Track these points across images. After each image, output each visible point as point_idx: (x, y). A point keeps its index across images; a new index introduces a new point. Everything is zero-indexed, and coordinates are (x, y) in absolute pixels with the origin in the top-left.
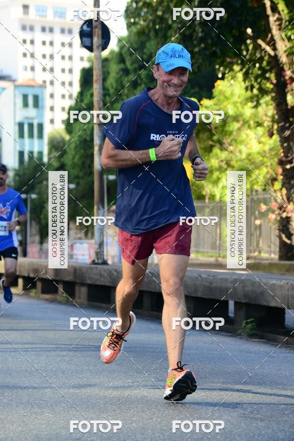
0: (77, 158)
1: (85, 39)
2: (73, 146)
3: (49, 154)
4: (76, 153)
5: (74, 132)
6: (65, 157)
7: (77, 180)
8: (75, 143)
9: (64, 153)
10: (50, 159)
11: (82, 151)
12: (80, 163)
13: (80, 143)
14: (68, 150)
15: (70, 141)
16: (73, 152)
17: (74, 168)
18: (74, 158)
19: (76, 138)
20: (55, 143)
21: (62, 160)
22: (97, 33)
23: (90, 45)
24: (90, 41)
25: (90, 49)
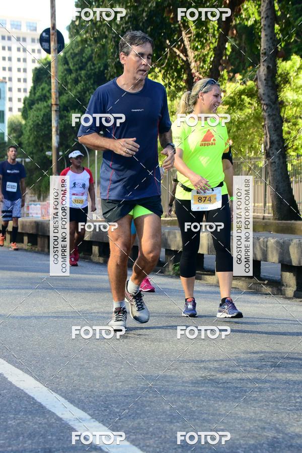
0: (31, 138)
1: (44, 44)
2: (28, 128)
3: (9, 135)
4: (31, 134)
5: (29, 118)
6: (22, 136)
8: (30, 126)
9: (21, 134)
10: (9, 139)
11: (35, 133)
12: (34, 142)
13: (34, 125)
14: (24, 132)
15: (26, 124)
16: (29, 134)
17: (29, 146)
18: (29, 138)
19: (31, 123)
20: (14, 126)
21: (20, 139)
22: (53, 39)
23: (48, 48)
24: (48, 45)
25: (48, 51)
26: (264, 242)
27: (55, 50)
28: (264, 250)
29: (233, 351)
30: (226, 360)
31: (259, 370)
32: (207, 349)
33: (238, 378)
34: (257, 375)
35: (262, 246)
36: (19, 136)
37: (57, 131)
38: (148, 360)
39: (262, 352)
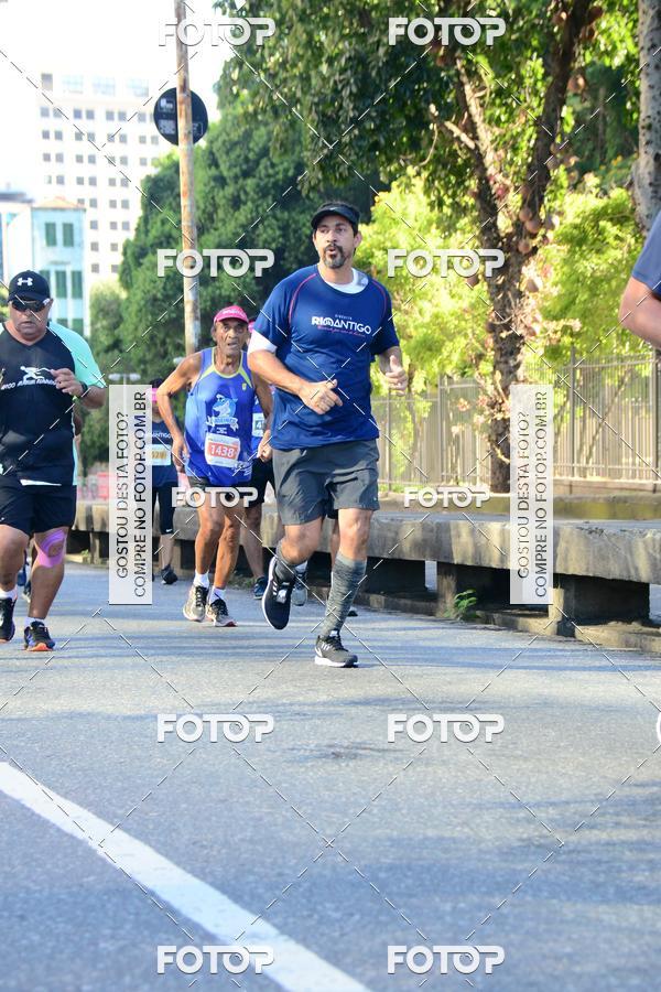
0: (141, 328)
1: (163, 123)
2: (134, 308)
3: (93, 324)
4: (141, 321)
5: (135, 286)
6: (122, 326)
7: (142, 367)
8: (139, 304)
9: (118, 321)
11: (150, 317)
12: (146, 336)
13: (147, 302)
14: (125, 315)
15: (128, 299)
16: (135, 320)
18: (136, 329)
19: (139, 295)
20: (103, 303)
21: (116, 332)
22: (183, 113)
23: (173, 132)
24: (173, 127)
25: (173, 139)
26: (654, 540)
27: (186, 136)
28: (655, 559)
29: (589, 783)
30: (576, 802)
31: (648, 823)
32: (533, 780)
33: (602, 842)
34: (645, 834)
35: (651, 551)
36: (116, 326)
37: (194, 310)
38: (401, 806)
39: (654, 784)
